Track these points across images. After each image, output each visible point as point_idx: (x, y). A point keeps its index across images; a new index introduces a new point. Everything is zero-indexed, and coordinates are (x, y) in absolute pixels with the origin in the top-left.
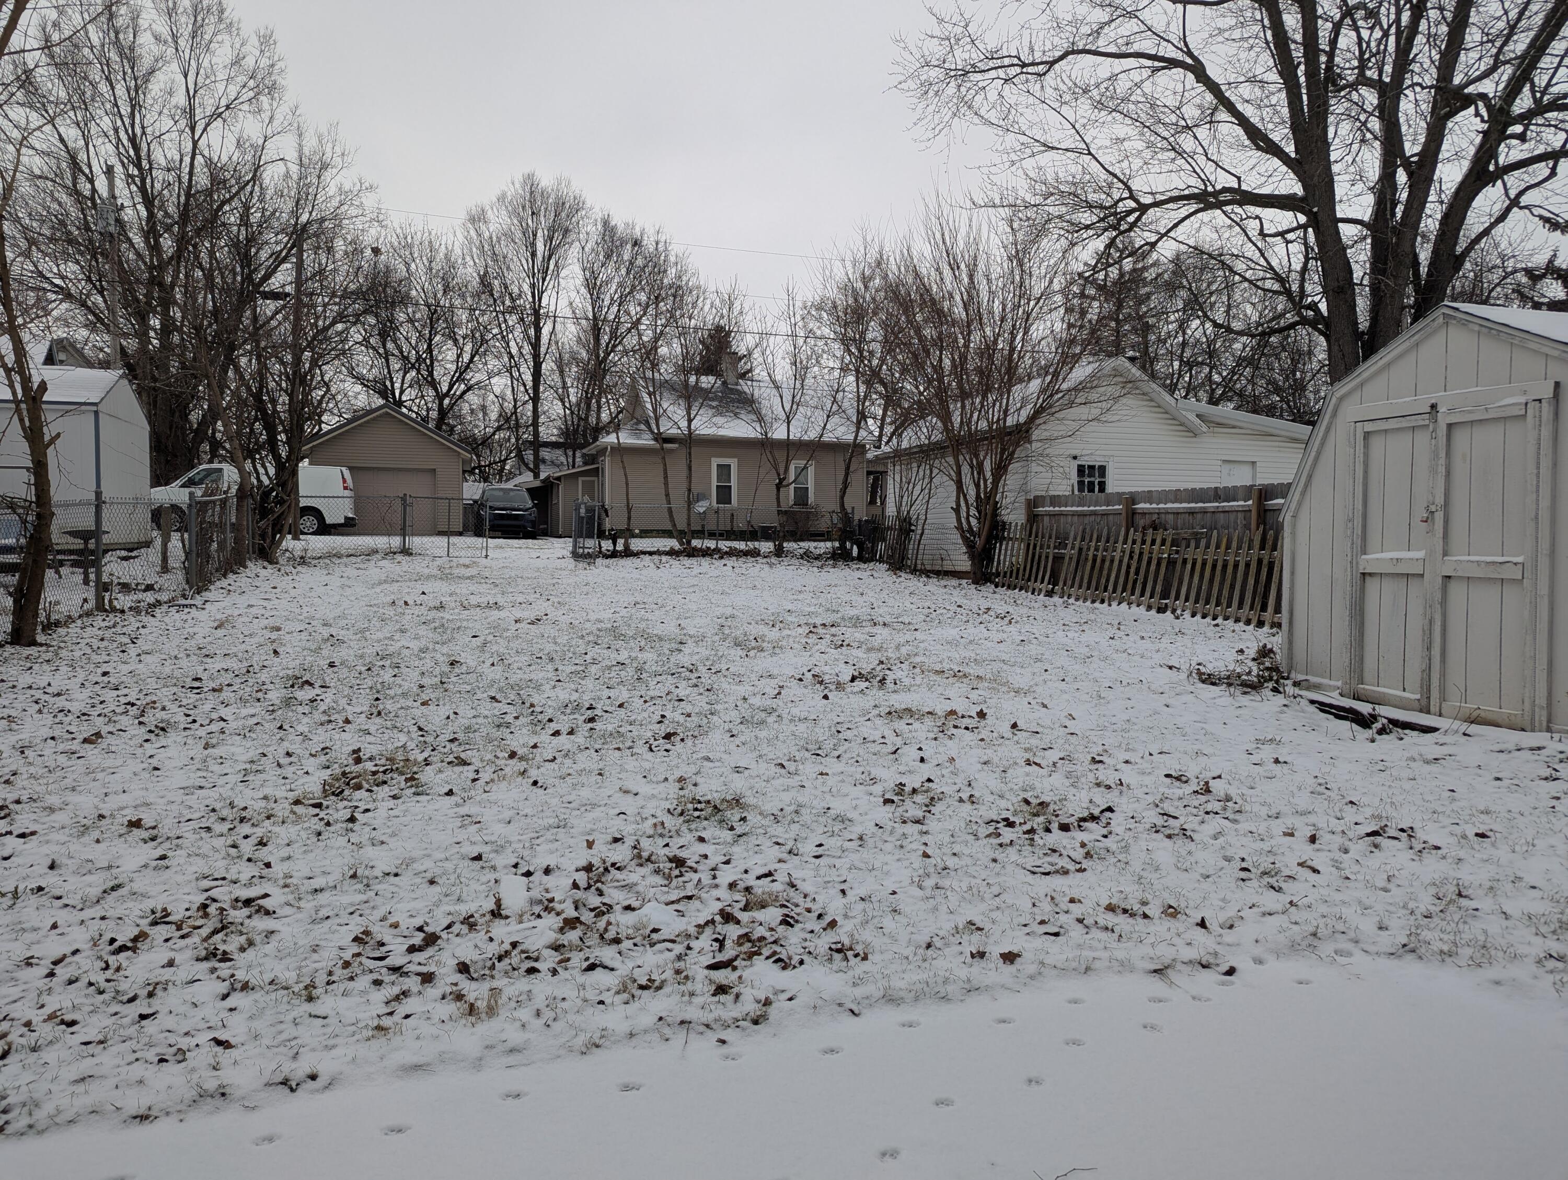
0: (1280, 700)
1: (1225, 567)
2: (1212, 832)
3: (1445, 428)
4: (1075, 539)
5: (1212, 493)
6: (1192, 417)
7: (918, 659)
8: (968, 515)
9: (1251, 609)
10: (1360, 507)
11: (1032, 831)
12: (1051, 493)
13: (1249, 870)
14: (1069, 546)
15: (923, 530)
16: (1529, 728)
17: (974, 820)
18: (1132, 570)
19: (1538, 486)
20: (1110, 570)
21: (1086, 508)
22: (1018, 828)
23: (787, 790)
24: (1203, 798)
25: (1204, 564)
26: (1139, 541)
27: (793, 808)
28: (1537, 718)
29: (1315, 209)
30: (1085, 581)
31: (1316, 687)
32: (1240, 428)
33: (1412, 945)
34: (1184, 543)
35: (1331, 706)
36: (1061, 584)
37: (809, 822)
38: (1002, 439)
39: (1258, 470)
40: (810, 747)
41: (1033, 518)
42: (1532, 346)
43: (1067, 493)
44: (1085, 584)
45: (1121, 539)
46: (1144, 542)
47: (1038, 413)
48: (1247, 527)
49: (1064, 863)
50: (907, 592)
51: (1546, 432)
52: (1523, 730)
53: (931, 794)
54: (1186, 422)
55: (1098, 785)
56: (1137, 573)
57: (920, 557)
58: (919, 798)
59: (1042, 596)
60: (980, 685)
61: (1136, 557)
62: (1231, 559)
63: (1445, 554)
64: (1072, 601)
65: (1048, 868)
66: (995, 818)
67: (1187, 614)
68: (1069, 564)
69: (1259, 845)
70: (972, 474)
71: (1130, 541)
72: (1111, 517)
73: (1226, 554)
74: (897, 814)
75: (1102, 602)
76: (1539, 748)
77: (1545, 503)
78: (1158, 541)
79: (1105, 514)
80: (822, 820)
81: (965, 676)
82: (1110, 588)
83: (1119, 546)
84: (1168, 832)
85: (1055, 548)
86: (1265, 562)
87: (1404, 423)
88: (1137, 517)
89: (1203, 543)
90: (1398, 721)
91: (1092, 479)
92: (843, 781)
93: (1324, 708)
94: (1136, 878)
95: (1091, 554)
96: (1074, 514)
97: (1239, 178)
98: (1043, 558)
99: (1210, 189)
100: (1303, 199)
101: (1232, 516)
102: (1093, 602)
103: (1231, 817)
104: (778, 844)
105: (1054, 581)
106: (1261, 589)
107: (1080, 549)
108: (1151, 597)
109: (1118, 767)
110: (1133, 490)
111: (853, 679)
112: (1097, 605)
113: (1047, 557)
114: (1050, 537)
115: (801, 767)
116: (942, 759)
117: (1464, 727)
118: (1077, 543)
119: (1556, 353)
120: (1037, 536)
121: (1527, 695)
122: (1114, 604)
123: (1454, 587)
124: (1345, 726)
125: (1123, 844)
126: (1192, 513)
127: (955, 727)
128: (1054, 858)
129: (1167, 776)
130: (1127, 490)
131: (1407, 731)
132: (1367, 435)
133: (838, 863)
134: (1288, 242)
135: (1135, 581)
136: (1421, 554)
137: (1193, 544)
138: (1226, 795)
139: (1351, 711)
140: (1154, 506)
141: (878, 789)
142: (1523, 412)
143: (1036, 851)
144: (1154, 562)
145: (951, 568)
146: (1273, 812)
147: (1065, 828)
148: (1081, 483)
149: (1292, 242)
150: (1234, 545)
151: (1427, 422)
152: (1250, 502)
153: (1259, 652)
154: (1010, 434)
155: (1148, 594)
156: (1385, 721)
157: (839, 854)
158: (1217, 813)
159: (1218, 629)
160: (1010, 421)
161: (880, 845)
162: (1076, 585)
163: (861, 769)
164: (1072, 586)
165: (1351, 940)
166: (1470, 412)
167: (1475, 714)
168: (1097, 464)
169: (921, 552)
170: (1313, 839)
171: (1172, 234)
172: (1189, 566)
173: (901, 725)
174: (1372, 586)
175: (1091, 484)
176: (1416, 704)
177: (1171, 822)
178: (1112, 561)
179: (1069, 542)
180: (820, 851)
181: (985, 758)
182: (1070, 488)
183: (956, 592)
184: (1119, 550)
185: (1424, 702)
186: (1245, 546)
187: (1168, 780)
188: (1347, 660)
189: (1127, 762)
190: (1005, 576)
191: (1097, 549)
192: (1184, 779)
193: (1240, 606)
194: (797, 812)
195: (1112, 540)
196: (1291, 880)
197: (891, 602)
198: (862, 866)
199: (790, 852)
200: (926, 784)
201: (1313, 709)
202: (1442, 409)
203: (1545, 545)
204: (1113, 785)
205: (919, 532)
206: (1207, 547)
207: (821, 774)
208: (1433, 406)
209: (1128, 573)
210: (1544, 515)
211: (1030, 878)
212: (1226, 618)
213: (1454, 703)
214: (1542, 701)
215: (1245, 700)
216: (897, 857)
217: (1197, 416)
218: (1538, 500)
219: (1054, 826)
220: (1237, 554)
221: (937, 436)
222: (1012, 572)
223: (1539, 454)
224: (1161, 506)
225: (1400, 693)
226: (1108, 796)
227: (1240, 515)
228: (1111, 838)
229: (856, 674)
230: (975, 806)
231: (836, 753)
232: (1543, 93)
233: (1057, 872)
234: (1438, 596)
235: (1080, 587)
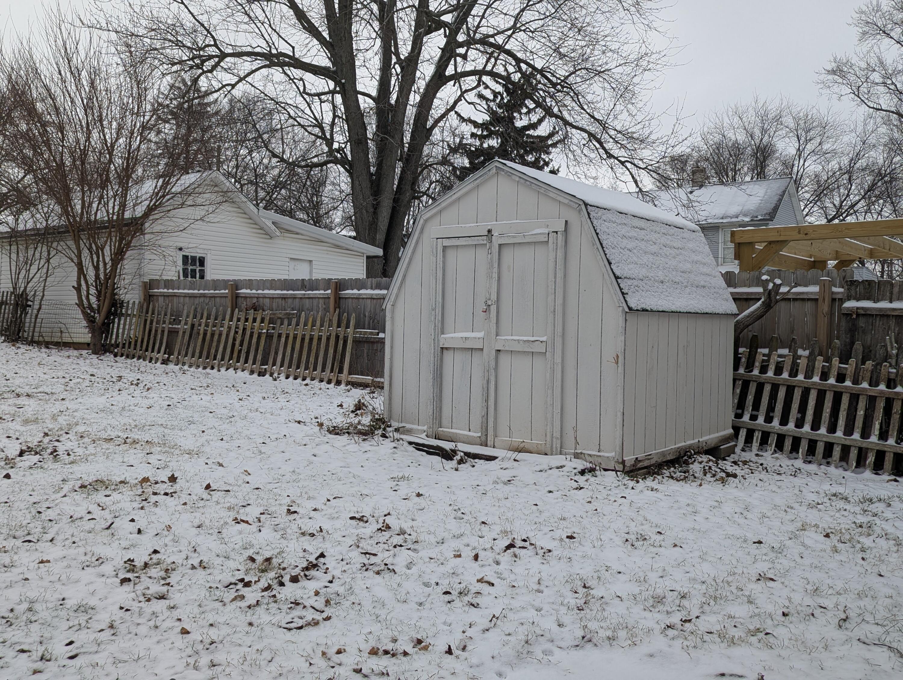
0: (388, 444)
1: (311, 339)
2: (405, 563)
3: (497, 246)
4: (188, 316)
5: (300, 284)
6: (269, 224)
7: (81, 429)
8: (88, 294)
9: (332, 371)
10: (440, 300)
11: (268, 588)
12: (165, 278)
13: (450, 593)
14: (183, 322)
15: (40, 305)
16: (549, 453)
17: (214, 586)
18: (238, 343)
19: (555, 289)
20: (219, 341)
21: (196, 291)
22: (254, 587)
23: (10, 586)
24: (387, 534)
25: (295, 338)
26: (243, 319)
27: (25, 606)
28: (554, 446)
29: (343, 81)
30: (198, 351)
31: (409, 432)
32: (302, 235)
33: (588, 636)
34: (279, 322)
35: (423, 445)
36: (176, 353)
37: (49, 619)
38: (120, 231)
39: (314, 266)
40: (17, 534)
41: (149, 298)
42: (551, 194)
43: (174, 278)
44: (197, 354)
45: (228, 317)
46: (247, 320)
47: (150, 210)
48: (326, 310)
49: (310, 615)
50: (35, 363)
51: (560, 254)
52: (546, 454)
53: (164, 566)
54: (265, 227)
55: (303, 534)
56: (241, 345)
57: (37, 329)
58: (154, 572)
59: (158, 364)
60: (153, 450)
61: (240, 332)
62: (316, 334)
63: (497, 335)
64: (186, 367)
65: (300, 623)
66: (233, 581)
67: (282, 377)
68: (183, 337)
69: (442, 569)
70: (92, 258)
71: (235, 319)
72: (218, 300)
73: (312, 330)
74: (139, 593)
75: (212, 368)
76: (562, 467)
77: (559, 301)
78: (259, 320)
79: (213, 297)
80: (63, 614)
81: (135, 442)
82: (219, 356)
83: (226, 322)
84: (376, 569)
85: (170, 323)
86: (341, 337)
87: (470, 241)
88: (240, 300)
89: (294, 321)
90: (470, 453)
91: (194, 267)
92: (69, 566)
93: (419, 447)
94: (375, 618)
95: (202, 328)
96: (185, 296)
97: (293, 48)
98: (159, 332)
99: (274, 51)
100: (335, 72)
101: (315, 301)
102: (205, 368)
103: (412, 547)
104: (23, 651)
105: (169, 351)
106: (338, 357)
107: (193, 326)
108: (254, 363)
109: (311, 515)
110: (236, 278)
111: (21, 454)
112: (208, 370)
113: (163, 331)
114: (166, 315)
115: (16, 557)
116: (159, 527)
117: (515, 455)
118: (190, 320)
119: (566, 201)
120: (153, 313)
121: (548, 430)
122: (223, 370)
123: (502, 356)
124: (436, 459)
125: (347, 587)
126: (284, 298)
127: (155, 494)
128: (298, 611)
129: (352, 518)
130: (231, 278)
131: (476, 460)
132: (445, 248)
133: (96, 658)
134: (322, 102)
135: (240, 351)
136: (481, 335)
137: (286, 322)
138: (401, 529)
139: (438, 448)
140: (254, 291)
141: (107, 568)
142: (546, 239)
143: (281, 606)
144: (255, 336)
145: (69, 340)
146: (439, 539)
147: (295, 579)
148: (185, 271)
149: (324, 102)
150: (318, 323)
151: (485, 242)
152: (329, 291)
153: (356, 405)
154: (126, 225)
155: (250, 361)
156: (462, 454)
157: (95, 648)
158: (401, 546)
159: (308, 387)
160: (127, 215)
161: (133, 629)
162: (189, 355)
163: (82, 550)
164: (186, 355)
165: (548, 640)
166: (514, 237)
167: (522, 445)
168: (198, 255)
169: (38, 325)
170: (476, 558)
171: (249, 79)
172: (283, 339)
173: (100, 497)
174: (448, 357)
175: (193, 271)
176: (478, 440)
177: (373, 559)
178: (220, 335)
179: (183, 319)
180: (72, 650)
181: (197, 522)
182: (177, 274)
183: (81, 361)
184: (226, 326)
185: (483, 438)
186: (326, 324)
187: (353, 522)
188: (431, 411)
189: (315, 510)
190: (124, 347)
191: (207, 325)
192: (365, 519)
193: (323, 370)
194: (30, 610)
195: (220, 318)
196: (479, 596)
197: (22, 372)
198: (125, 657)
199: (42, 659)
200: (153, 556)
201: (411, 448)
202: (495, 233)
203: (559, 329)
204: (315, 532)
205: (37, 307)
206: (297, 325)
207: (42, 562)
208: (489, 231)
209: (233, 345)
210: (559, 309)
211: (289, 635)
212: (313, 379)
213: (504, 438)
214: (557, 434)
215: (366, 445)
216: (156, 639)
217: (273, 223)
218: (555, 299)
219: (286, 579)
220: (320, 331)
221: (54, 221)
222: (130, 343)
223: (556, 268)
224: (260, 292)
225: (466, 433)
226: (314, 543)
227: (321, 300)
228: (336, 582)
229: (24, 448)
230: (208, 571)
231: (49, 537)
232: (475, 32)
233: (309, 624)
234: (493, 364)
235: (193, 356)
